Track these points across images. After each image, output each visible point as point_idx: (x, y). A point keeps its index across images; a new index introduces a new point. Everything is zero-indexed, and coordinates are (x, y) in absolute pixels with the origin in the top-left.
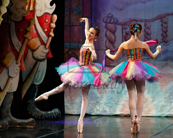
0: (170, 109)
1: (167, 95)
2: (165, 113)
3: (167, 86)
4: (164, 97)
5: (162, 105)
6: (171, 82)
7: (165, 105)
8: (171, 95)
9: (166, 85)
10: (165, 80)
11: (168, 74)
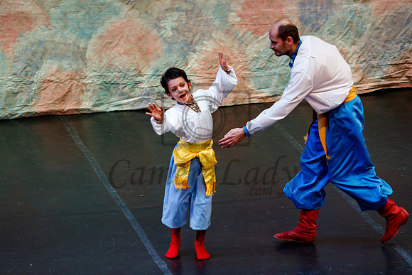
0: (28, 101)
1: (19, 67)
2: (17, 110)
3: (16, 43)
4: (13, 72)
5: (8, 91)
6: (27, 32)
7: (16, 91)
8: (29, 65)
9: (14, 42)
10: (10, 29)
11: (18, 13)
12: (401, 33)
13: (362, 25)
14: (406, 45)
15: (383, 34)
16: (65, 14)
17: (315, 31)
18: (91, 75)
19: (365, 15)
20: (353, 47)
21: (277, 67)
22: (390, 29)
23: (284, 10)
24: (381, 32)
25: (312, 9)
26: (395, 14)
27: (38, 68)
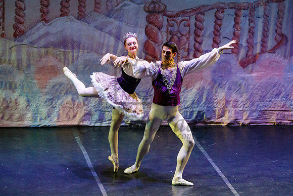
1: (48, 98)
4: (44, 100)
5: (41, 111)
6: (54, 77)
7: (46, 111)
9: (46, 83)
10: (44, 75)
11: (50, 66)
12: (270, 93)
13: (248, 86)
14: (273, 100)
15: (260, 92)
16: (77, 69)
17: (221, 88)
18: (89, 105)
19: (250, 81)
20: (241, 99)
21: (197, 107)
22: (263, 90)
23: (203, 74)
24: (258, 91)
25: (220, 75)
26: (267, 81)
27: (59, 99)
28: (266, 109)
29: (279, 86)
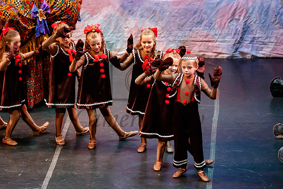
28: (186, 39)
29: (200, 13)
